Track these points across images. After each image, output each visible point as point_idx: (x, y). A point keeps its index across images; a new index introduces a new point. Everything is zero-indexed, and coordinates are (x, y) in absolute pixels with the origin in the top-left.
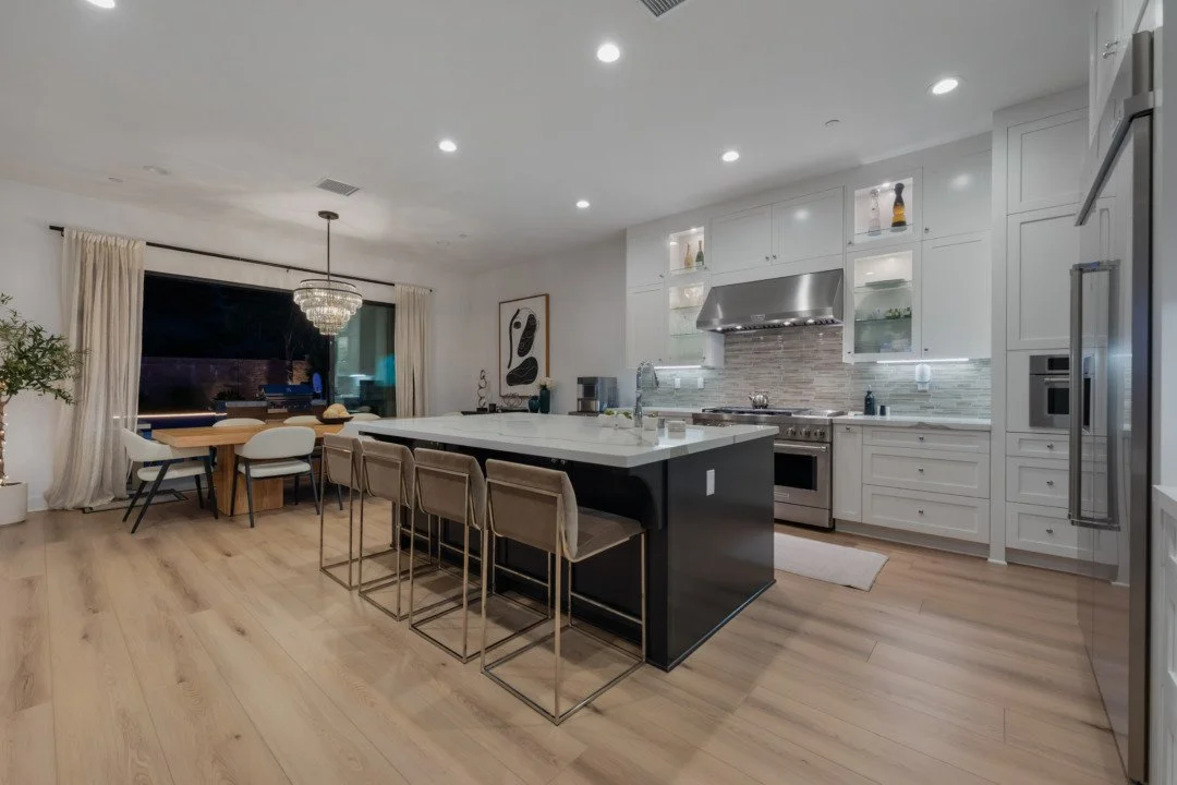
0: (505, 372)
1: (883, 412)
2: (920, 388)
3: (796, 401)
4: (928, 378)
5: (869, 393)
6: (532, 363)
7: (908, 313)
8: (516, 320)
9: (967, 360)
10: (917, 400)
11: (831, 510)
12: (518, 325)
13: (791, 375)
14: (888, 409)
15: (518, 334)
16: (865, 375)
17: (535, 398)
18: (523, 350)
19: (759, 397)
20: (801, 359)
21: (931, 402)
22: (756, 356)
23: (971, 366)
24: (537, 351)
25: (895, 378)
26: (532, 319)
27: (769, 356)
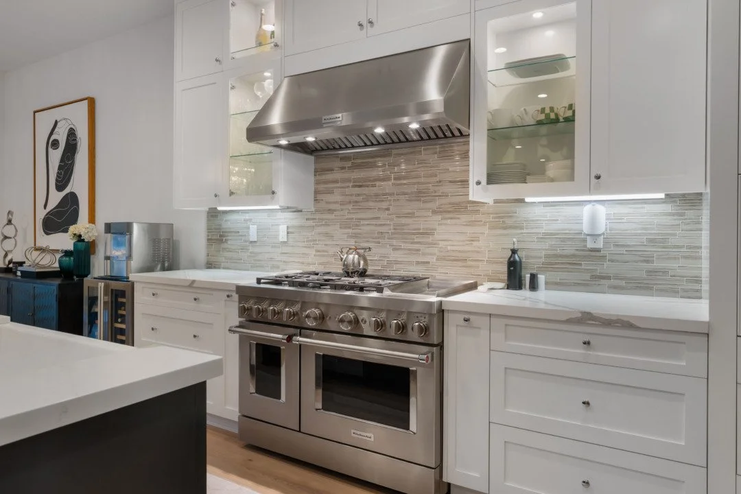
0: (42, 214)
1: (534, 286)
2: (590, 245)
3: (410, 263)
4: (602, 228)
5: (514, 252)
6: (72, 199)
7: (569, 113)
8: (53, 137)
9: (662, 196)
10: (585, 265)
11: (440, 467)
12: (55, 144)
13: (404, 221)
14: (542, 279)
15: (56, 155)
16: (509, 222)
17: (67, 253)
18: (62, 182)
19: (353, 257)
20: (419, 196)
21: (606, 268)
22: (357, 190)
23: (668, 208)
24: (79, 184)
25: (554, 227)
26: (72, 134)
27: (374, 190)
